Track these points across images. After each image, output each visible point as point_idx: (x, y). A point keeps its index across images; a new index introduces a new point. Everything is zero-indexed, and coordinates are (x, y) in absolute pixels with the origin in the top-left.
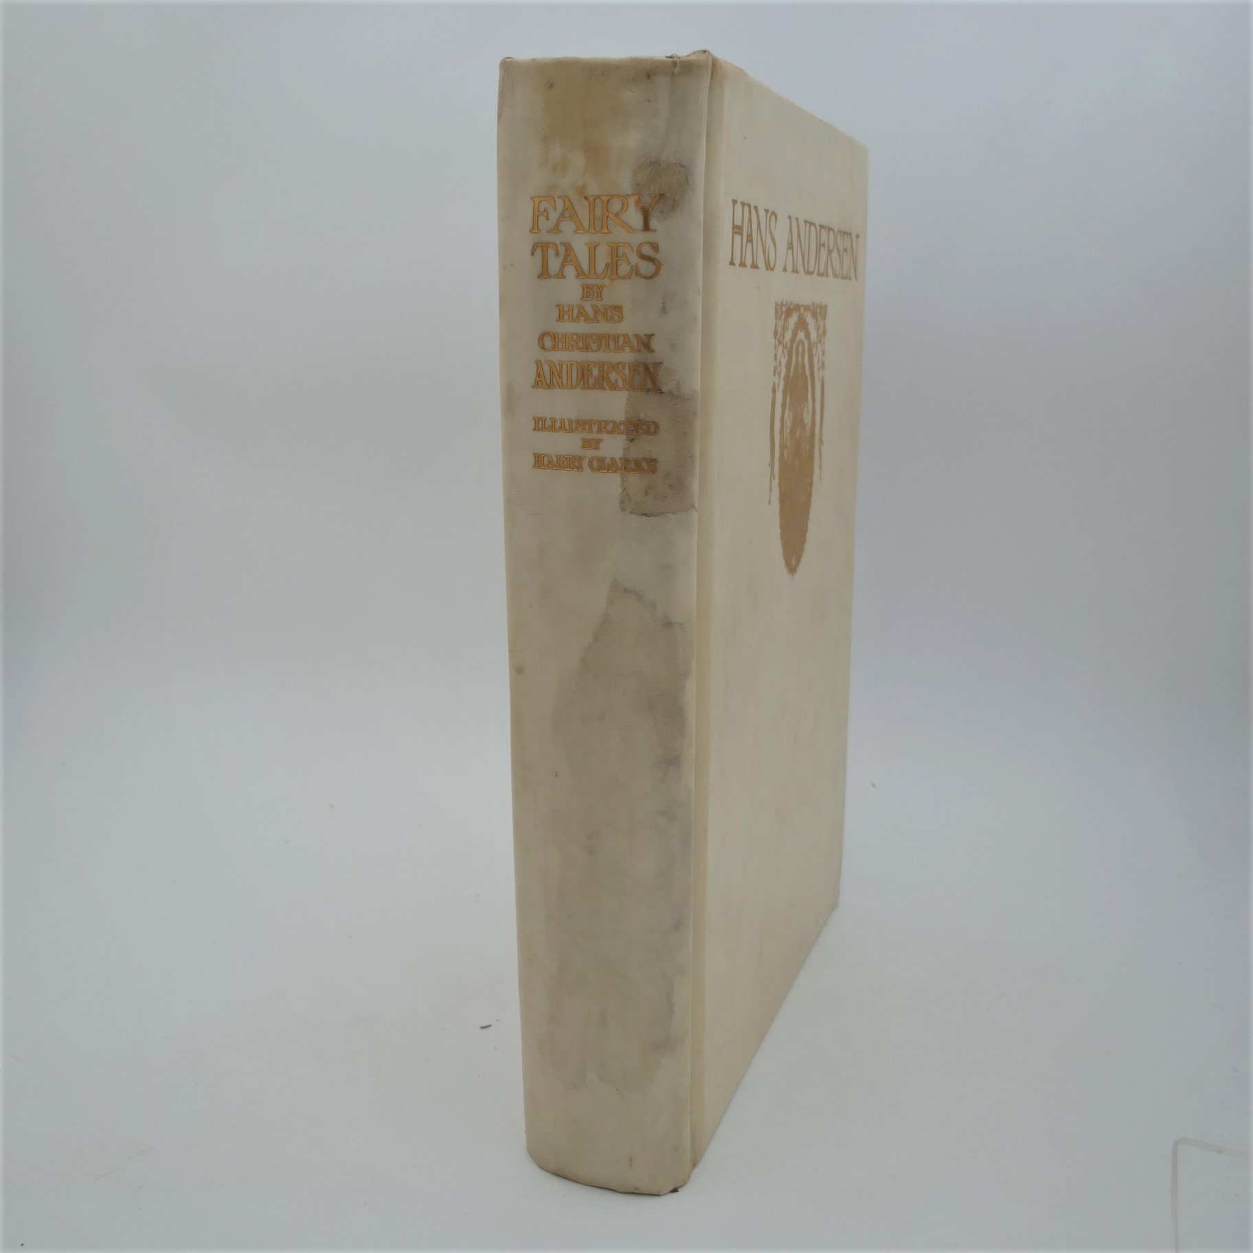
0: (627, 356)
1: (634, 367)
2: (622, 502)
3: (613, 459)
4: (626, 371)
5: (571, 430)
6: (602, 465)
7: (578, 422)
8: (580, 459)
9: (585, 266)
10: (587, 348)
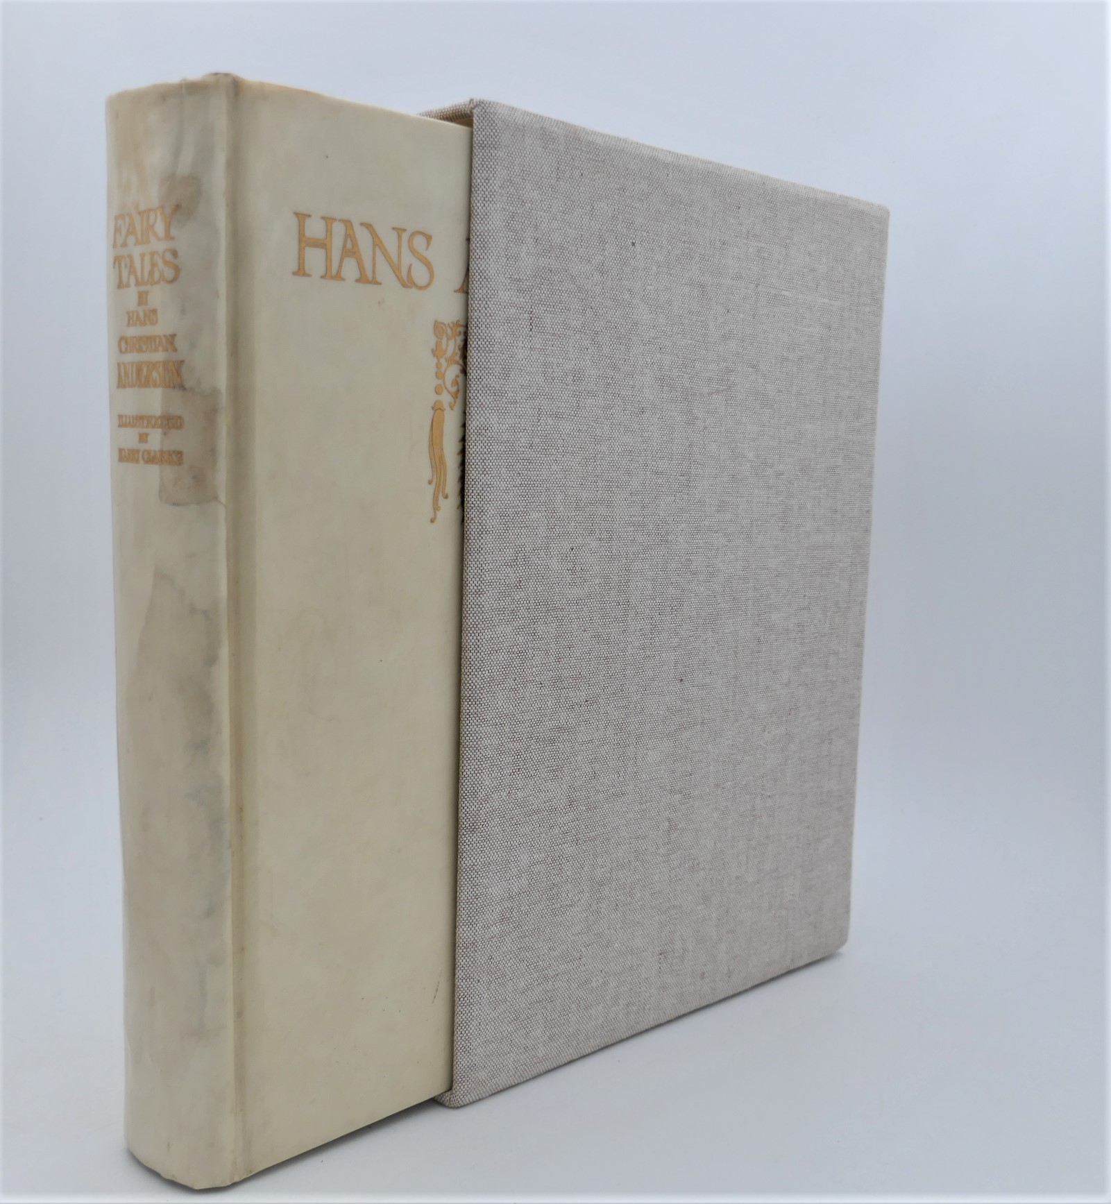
0: (159, 356)
1: (165, 363)
2: (160, 492)
3: (155, 452)
4: (161, 369)
5: (133, 426)
6: (150, 459)
7: (137, 417)
8: (138, 451)
9: (139, 276)
10: (140, 350)
